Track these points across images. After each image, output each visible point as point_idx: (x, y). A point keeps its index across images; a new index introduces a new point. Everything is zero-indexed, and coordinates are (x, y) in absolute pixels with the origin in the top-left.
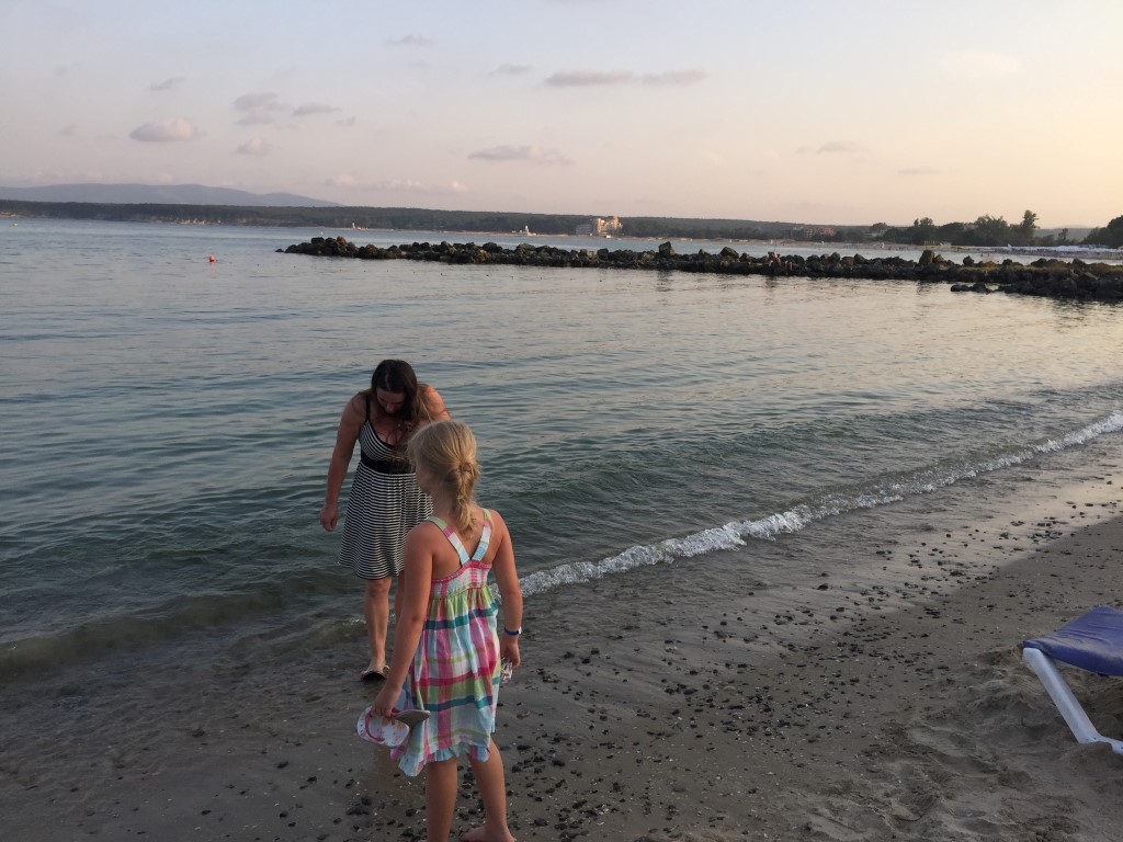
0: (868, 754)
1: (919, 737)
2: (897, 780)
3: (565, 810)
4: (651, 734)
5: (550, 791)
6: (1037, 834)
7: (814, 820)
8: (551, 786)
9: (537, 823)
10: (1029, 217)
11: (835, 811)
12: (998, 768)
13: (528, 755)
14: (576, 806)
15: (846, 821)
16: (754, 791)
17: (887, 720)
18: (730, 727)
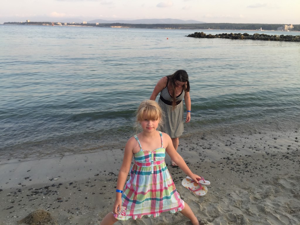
0: (263, 182)
1: (281, 182)
2: (264, 190)
4: (211, 167)
5: (177, 173)
7: (233, 193)
11: (240, 192)
14: (180, 178)
15: (241, 195)
16: (224, 184)
17: (277, 176)
18: (232, 169)
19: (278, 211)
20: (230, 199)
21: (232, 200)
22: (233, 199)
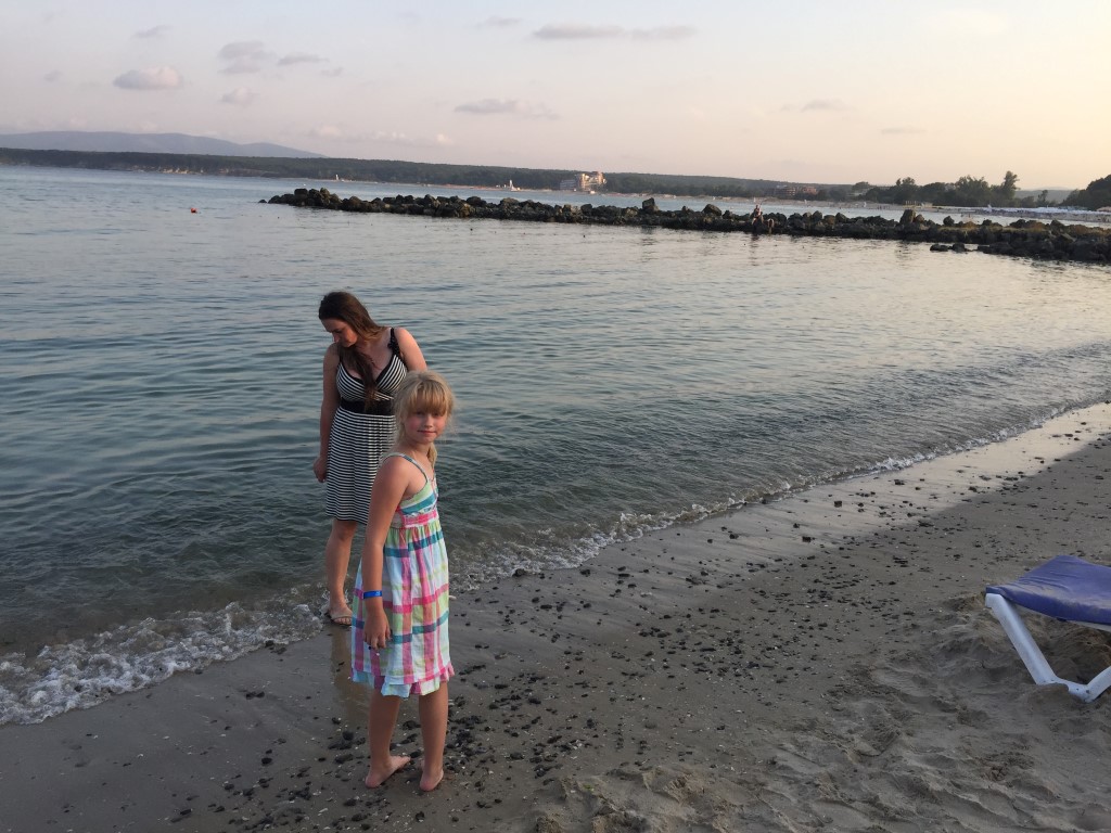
0: (833, 693)
1: (883, 679)
2: (860, 718)
3: (540, 745)
4: (623, 673)
5: (526, 728)
6: (994, 769)
7: (780, 754)
8: (528, 722)
9: (513, 757)
10: (1010, 178)
11: (800, 747)
12: (958, 707)
13: (503, 693)
14: (551, 741)
15: (810, 756)
16: (723, 728)
17: (853, 662)
18: (701, 668)
19: (965, 781)
20: (790, 778)
21: (797, 781)
22: (799, 777)
